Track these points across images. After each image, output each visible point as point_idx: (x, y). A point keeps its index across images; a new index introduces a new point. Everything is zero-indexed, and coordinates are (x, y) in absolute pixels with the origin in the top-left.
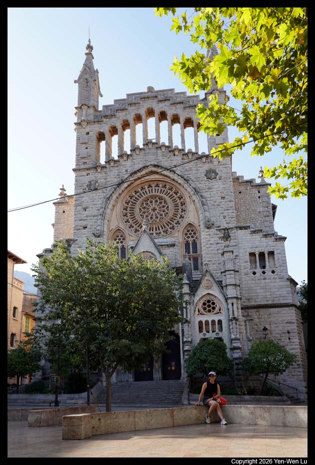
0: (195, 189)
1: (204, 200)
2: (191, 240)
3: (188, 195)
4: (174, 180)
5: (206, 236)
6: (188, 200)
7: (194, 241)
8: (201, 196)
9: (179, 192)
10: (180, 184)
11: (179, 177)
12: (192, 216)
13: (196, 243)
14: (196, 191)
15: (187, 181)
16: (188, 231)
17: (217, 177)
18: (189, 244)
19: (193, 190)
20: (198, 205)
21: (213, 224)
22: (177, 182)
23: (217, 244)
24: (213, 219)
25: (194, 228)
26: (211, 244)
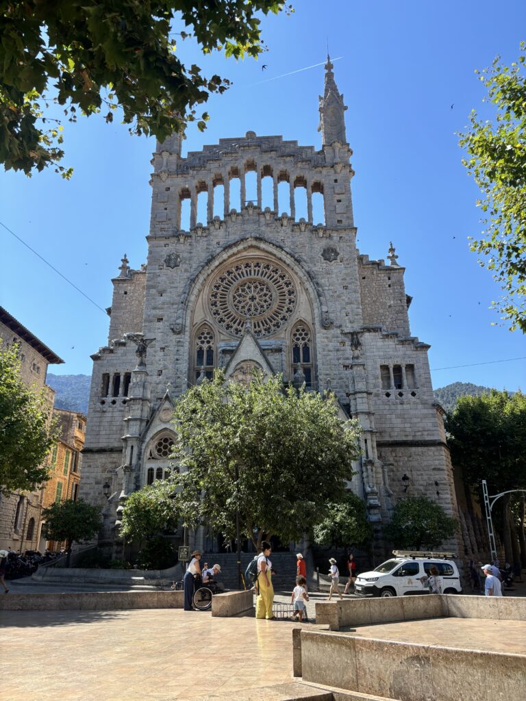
0: (308, 273)
1: (320, 289)
2: (301, 343)
3: (299, 281)
4: (280, 259)
5: (323, 340)
6: (298, 288)
7: (306, 344)
8: (317, 284)
9: (287, 276)
10: (288, 265)
11: (288, 256)
12: (303, 310)
13: (308, 348)
14: (310, 276)
15: (298, 261)
16: (298, 330)
17: (339, 257)
18: (299, 348)
19: (306, 274)
20: (313, 295)
21: (332, 323)
22: (285, 262)
23: (338, 350)
24: (332, 316)
25: (305, 327)
26: (329, 351)
